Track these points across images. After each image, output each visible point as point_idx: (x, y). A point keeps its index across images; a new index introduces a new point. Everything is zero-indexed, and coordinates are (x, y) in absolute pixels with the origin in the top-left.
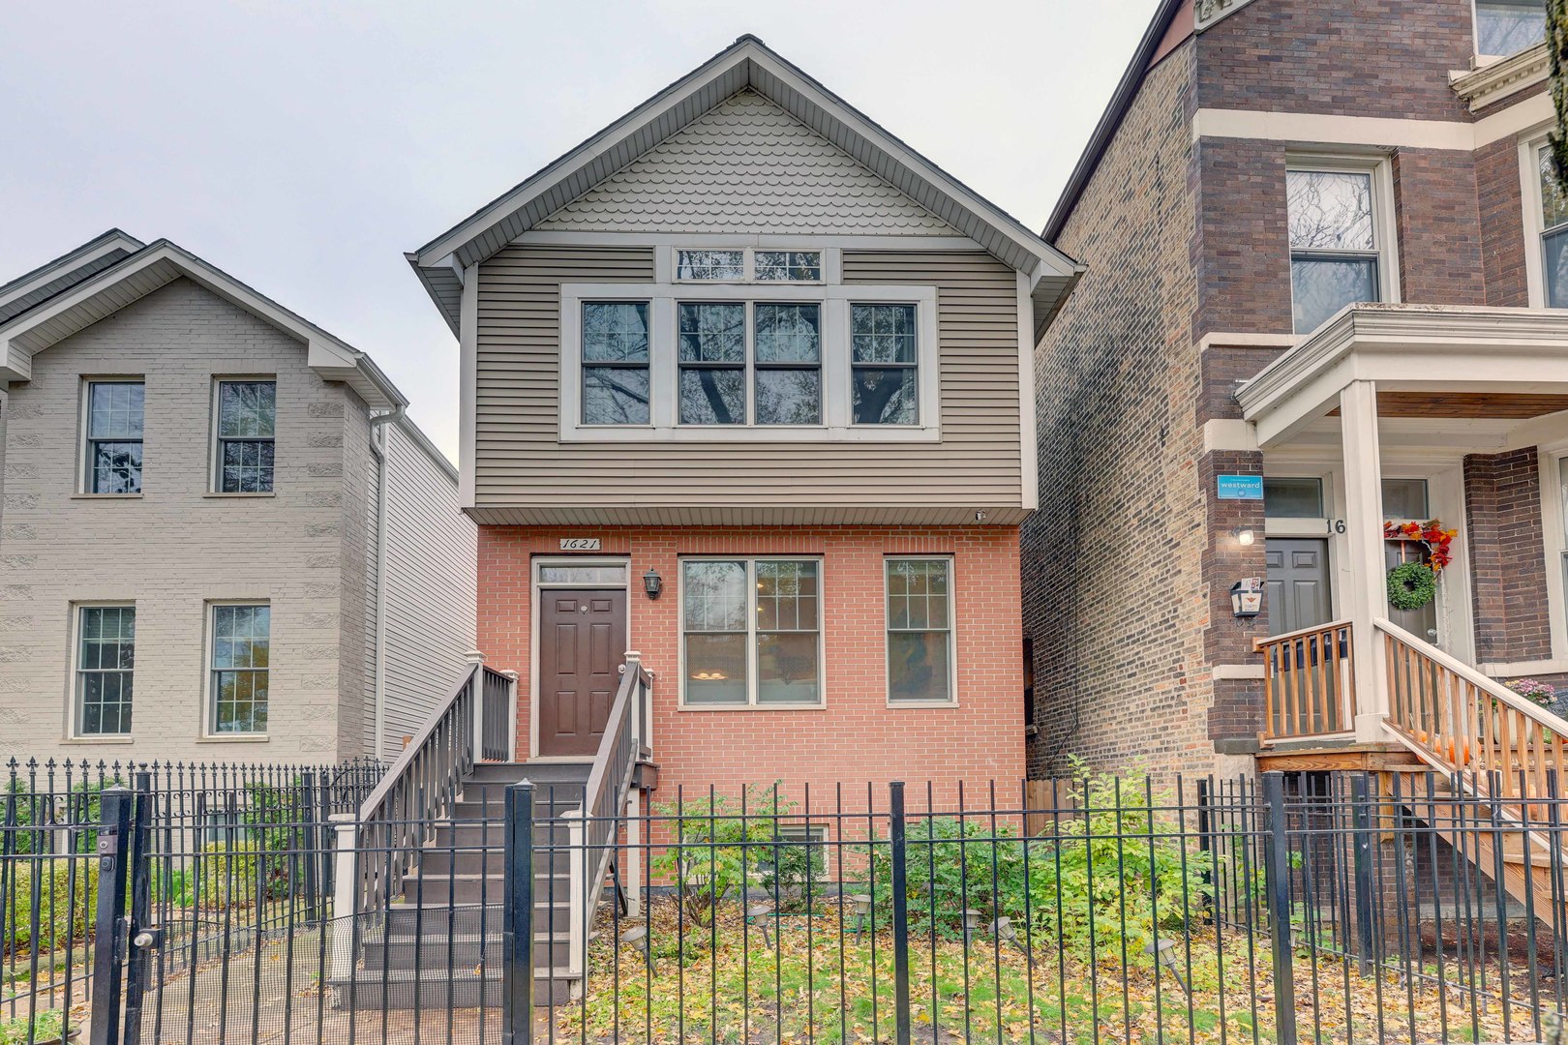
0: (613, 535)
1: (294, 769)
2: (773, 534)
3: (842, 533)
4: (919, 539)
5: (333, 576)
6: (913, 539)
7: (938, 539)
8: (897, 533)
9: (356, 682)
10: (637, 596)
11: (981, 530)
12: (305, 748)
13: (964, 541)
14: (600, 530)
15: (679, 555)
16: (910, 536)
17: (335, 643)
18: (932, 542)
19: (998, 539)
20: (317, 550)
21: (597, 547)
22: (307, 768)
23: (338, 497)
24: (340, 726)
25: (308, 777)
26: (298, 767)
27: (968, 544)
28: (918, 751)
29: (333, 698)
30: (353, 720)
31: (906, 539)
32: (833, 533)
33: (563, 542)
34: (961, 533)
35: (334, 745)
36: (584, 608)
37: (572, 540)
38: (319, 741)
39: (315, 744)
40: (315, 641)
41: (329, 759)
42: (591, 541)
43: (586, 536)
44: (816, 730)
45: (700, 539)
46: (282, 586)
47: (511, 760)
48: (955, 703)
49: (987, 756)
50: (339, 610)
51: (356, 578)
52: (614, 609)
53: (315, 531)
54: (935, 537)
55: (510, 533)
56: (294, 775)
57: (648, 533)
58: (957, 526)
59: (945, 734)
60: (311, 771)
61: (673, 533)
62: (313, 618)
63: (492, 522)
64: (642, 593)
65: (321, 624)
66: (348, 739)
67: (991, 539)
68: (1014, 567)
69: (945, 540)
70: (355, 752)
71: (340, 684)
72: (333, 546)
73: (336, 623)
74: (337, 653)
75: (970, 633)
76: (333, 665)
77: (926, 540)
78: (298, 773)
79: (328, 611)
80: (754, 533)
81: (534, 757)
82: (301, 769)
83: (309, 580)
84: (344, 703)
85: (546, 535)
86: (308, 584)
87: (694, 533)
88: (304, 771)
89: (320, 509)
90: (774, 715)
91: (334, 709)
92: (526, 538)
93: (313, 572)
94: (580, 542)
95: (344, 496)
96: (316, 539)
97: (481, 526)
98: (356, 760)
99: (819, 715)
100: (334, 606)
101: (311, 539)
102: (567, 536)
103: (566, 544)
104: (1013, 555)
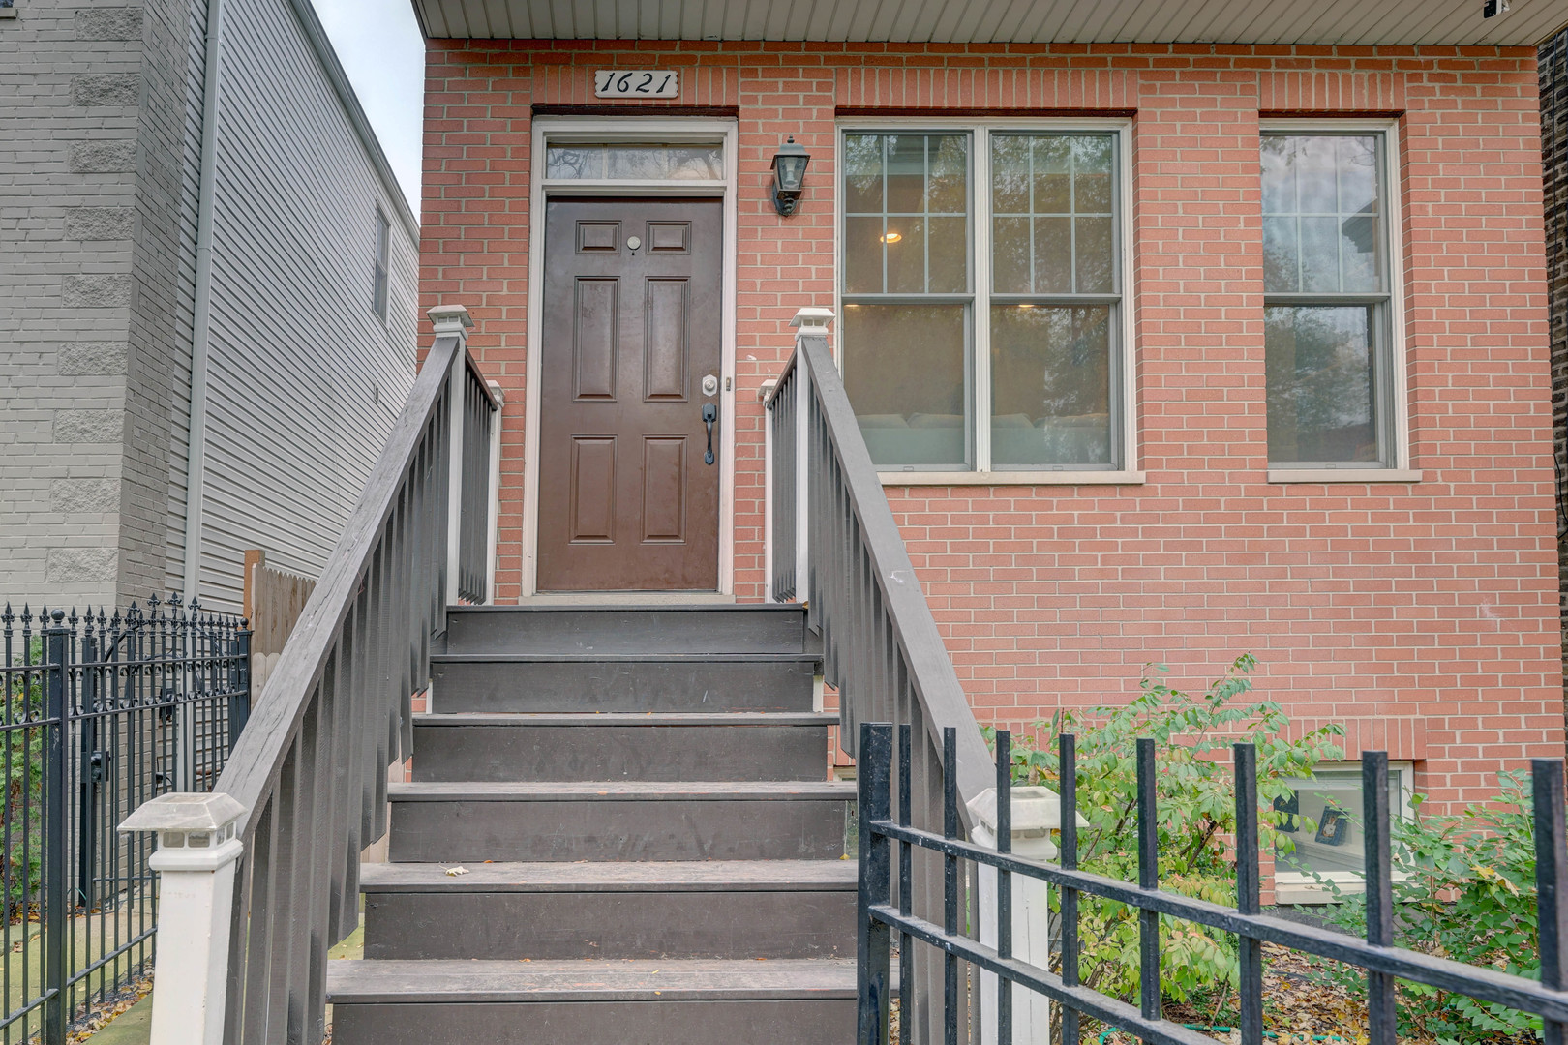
0: (706, 62)
1: (27, 618)
2: (1033, 63)
3: (1174, 63)
4: (1333, 76)
5: (116, 191)
6: (1320, 77)
7: (1372, 77)
8: (1288, 64)
9: (155, 430)
10: (752, 207)
11: (1459, 57)
12: (55, 575)
13: (1426, 83)
14: (677, 52)
15: (841, 111)
16: (1314, 71)
17: (119, 340)
18: (1360, 85)
19: (1493, 78)
20: (94, 134)
21: (670, 91)
22: (59, 617)
23: (135, 19)
24: (124, 527)
25: (58, 640)
26: (36, 612)
27: (1431, 91)
28: (1334, 586)
29: (111, 460)
30: (149, 515)
31: (1307, 77)
32: (1157, 62)
33: (602, 76)
34: (1417, 65)
35: (111, 570)
36: (634, 242)
37: (619, 74)
38: (84, 558)
39: (74, 566)
40: (83, 336)
41: (104, 599)
42: (659, 76)
43: (648, 64)
44: (1123, 533)
45: (884, 74)
46: (23, 213)
47: (489, 602)
48: (1403, 470)
49: (1478, 599)
50: (128, 268)
51: (162, 202)
52: (696, 246)
53: (92, 93)
54: (1365, 73)
55: (495, 58)
56: (27, 633)
57: (774, 60)
58: (1408, 49)
59: (1392, 544)
60: (65, 624)
61: (827, 60)
62: (80, 283)
63: (459, 31)
64: (763, 202)
65: (94, 297)
66: (137, 556)
67: (1478, 79)
68: (1528, 144)
69: (1385, 80)
70: (149, 585)
71: (127, 432)
72: (122, 123)
73: (122, 295)
74: (124, 362)
75: (1439, 301)
76: (116, 389)
77: (1347, 78)
78: (36, 627)
79: (111, 268)
80: (992, 61)
81: (529, 595)
82: (44, 619)
83: (76, 201)
84: (133, 476)
85: (565, 61)
86: (73, 209)
87: (870, 61)
88: (51, 625)
89: (99, 46)
90: (1033, 496)
91: (112, 487)
92: (525, 71)
93: (83, 184)
94: (638, 77)
95: (146, 19)
96: (94, 111)
97: (430, 39)
98: (154, 601)
99: (1129, 495)
100: (120, 257)
101: (81, 111)
102: (608, 64)
103: (607, 84)
104: (1526, 118)
